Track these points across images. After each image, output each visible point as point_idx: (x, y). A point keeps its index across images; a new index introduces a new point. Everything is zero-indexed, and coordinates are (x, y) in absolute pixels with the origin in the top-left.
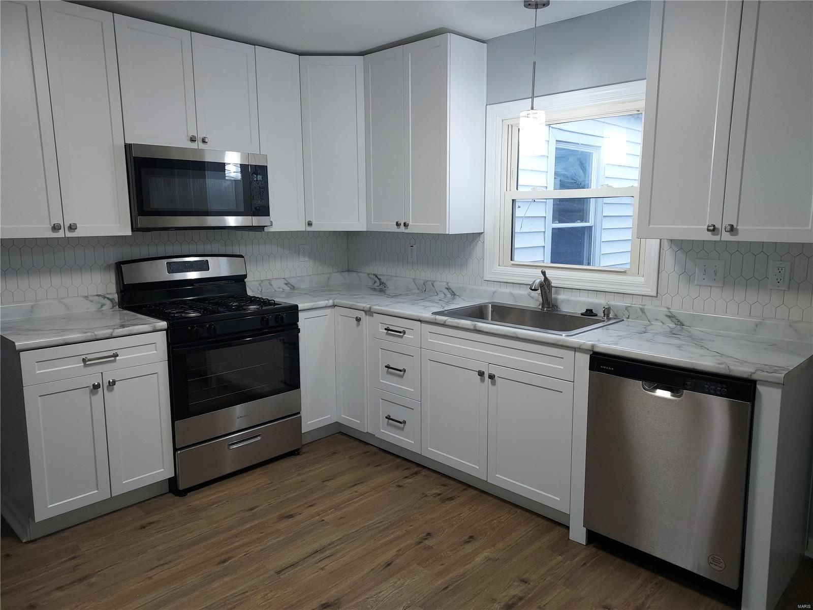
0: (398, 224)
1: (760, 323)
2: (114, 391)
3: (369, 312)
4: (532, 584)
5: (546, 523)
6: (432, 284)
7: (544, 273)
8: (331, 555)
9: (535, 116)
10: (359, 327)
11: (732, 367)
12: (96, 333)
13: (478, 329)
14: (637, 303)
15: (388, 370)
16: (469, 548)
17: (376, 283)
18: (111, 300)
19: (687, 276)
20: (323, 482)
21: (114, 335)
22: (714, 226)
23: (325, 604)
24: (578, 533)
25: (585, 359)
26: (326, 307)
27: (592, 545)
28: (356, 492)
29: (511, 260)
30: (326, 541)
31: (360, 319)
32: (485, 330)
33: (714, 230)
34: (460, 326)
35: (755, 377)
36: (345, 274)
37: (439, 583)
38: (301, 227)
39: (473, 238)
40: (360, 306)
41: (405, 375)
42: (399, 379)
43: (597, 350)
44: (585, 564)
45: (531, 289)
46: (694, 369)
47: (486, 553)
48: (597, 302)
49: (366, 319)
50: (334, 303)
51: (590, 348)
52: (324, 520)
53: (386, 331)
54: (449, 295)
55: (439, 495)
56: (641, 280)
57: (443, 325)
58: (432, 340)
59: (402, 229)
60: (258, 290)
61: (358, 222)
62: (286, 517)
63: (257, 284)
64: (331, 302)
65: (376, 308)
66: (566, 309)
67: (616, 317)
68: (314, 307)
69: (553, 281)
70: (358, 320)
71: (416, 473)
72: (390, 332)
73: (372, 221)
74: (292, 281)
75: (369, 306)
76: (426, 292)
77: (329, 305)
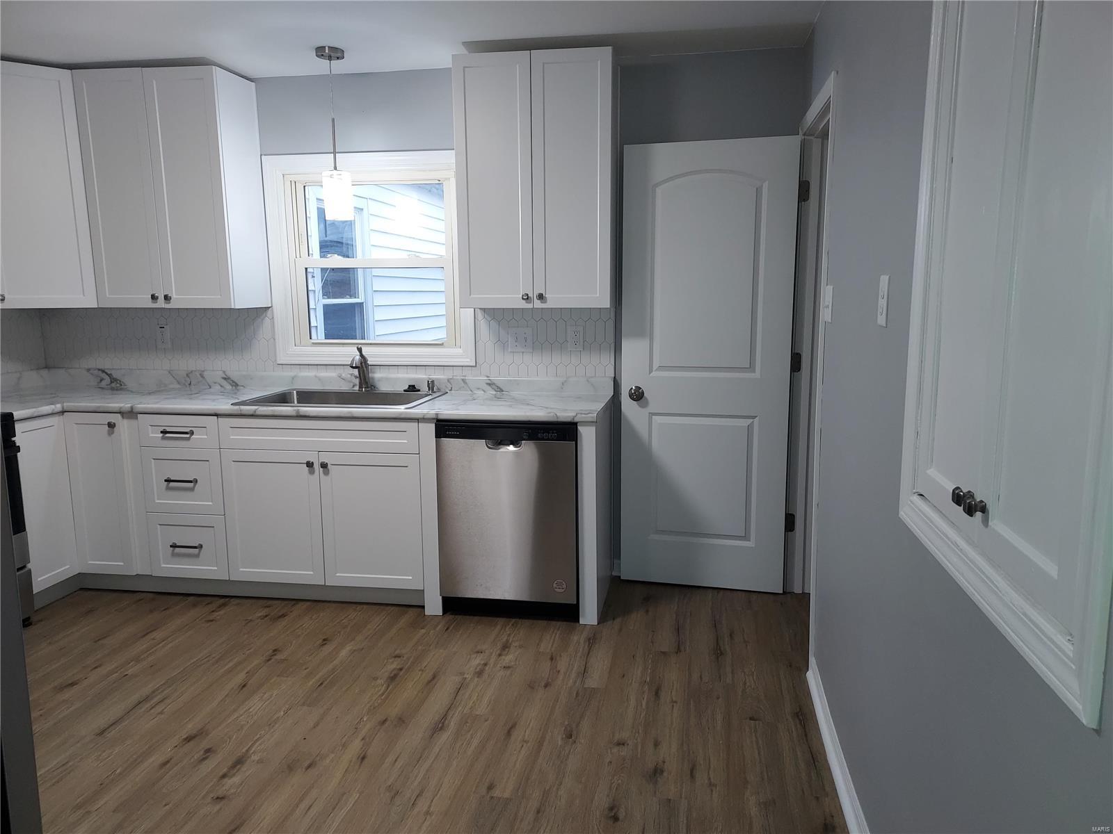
0: (154, 297)
1: (565, 381)
3: (131, 414)
4: (406, 656)
5: (396, 609)
6: (200, 375)
7: (360, 350)
8: (164, 699)
9: (339, 177)
10: (113, 436)
11: (558, 414)
13: (301, 414)
14: (458, 374)
15: (168, 484)
16: (328, 648)
17: (103, 382)
19: (502, 344)
20: (96, 642)
22: (527, 295)
23: (187, 738)
24: (434, 606)
25: (431, 428)
26: (52, 414)
27: (448, 614)
28: (153, 639)
29: (311, 338)
30: (146, 690)
31: (114, 424)
32: (312, 414)
33: (527, 298)
34: (276, 414)
35: (576, 420)
36: (44, 372)
37: (311, 683)
39: (257, 314)
40: (115, 407)
41: (196, 488)
42: (189, 494)
43: (441, 417)
44: (447, 629)
45: (352, 367)
46: (529, 421)
47: (348, 648)
48: (420, 377)
49: (123, 425)
50: (63, 407)
51: (434, 417)
52: (127, 675)
53: (161, 435)
54: (229, 387)
55: (266, 616)
56: (460, 351)
57: (253, 416)
58: (235, 436)
59: (161, 303)
61: (82, 296)
62: (67, 686)
64: (58, 407)
65: (140, 407)
66: (384, 388)
67: (439, 390)
68: (36, 415)
69: (369, 359)
70: (111, 426)
71: (224, 605)
72: (168, 435)
73: (106, 293)
75: (129, 405)
76: (192, 387)
77: (56, 411)
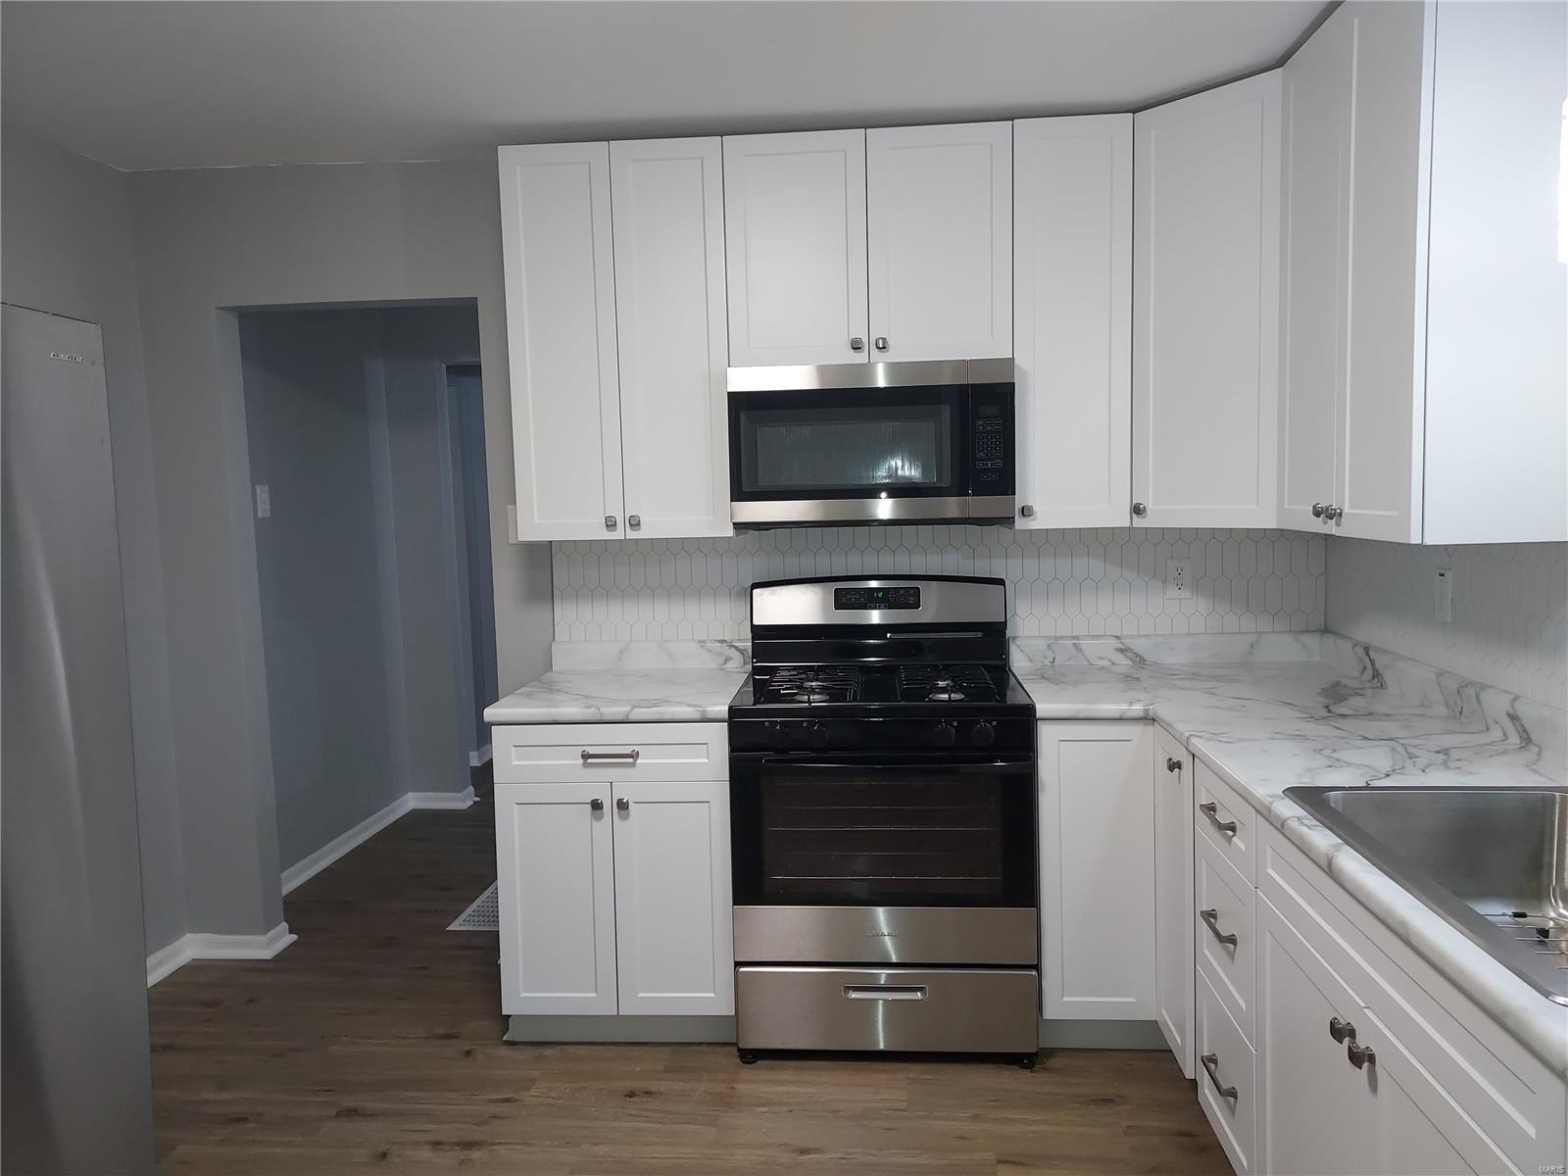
2: (630, 819)
6: (1477, 695)
12: (603, 710)
13: (1334, 872)
17: (1365, 672)
18: (741, 651)
21: (632, 717)
26: (1124, 720)
32: (1346, 886)
34: (1305, 849)
36: (1312, 640)
38: (1121, 519)
40: (1177, 731)
41: (1237, 952)
57: (1282, 833)
59: (1331, 526)
60: (1045, 657)
61: (1256, 507)
63: (1043, 643)
65: (1194, 742)
68: (1082, 715)
70: (1173, 767)
73: (1286, 502)
74: (1139, 646)
75: (1188, 735)
76: (1463, 718)
